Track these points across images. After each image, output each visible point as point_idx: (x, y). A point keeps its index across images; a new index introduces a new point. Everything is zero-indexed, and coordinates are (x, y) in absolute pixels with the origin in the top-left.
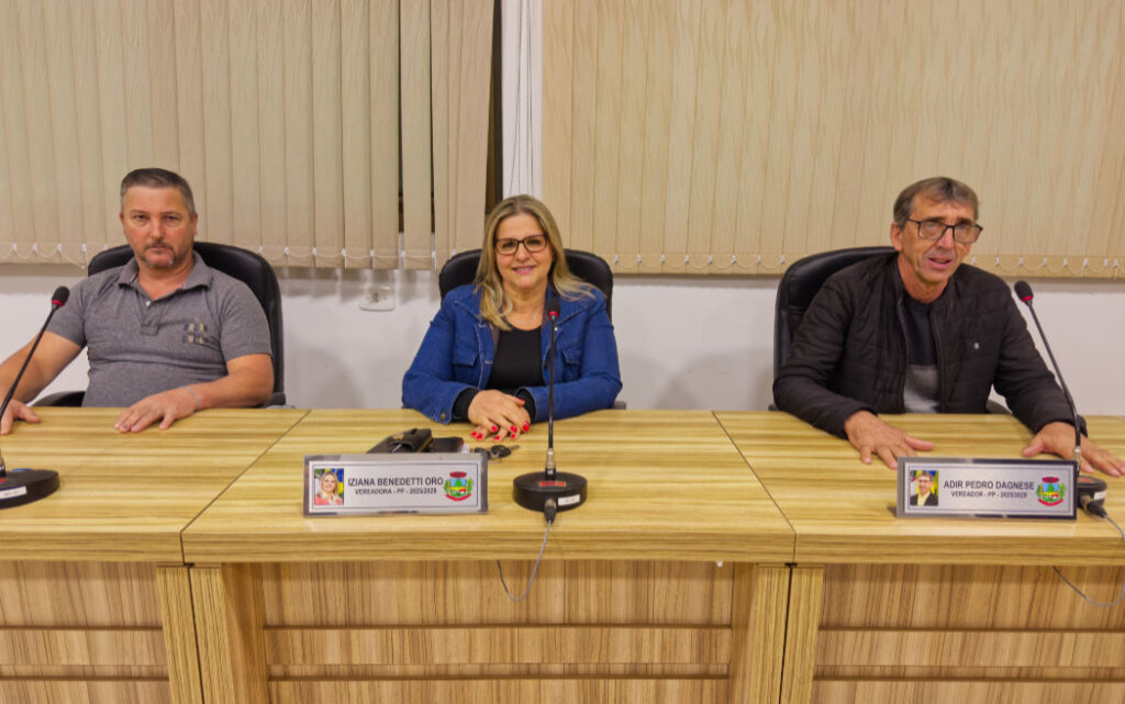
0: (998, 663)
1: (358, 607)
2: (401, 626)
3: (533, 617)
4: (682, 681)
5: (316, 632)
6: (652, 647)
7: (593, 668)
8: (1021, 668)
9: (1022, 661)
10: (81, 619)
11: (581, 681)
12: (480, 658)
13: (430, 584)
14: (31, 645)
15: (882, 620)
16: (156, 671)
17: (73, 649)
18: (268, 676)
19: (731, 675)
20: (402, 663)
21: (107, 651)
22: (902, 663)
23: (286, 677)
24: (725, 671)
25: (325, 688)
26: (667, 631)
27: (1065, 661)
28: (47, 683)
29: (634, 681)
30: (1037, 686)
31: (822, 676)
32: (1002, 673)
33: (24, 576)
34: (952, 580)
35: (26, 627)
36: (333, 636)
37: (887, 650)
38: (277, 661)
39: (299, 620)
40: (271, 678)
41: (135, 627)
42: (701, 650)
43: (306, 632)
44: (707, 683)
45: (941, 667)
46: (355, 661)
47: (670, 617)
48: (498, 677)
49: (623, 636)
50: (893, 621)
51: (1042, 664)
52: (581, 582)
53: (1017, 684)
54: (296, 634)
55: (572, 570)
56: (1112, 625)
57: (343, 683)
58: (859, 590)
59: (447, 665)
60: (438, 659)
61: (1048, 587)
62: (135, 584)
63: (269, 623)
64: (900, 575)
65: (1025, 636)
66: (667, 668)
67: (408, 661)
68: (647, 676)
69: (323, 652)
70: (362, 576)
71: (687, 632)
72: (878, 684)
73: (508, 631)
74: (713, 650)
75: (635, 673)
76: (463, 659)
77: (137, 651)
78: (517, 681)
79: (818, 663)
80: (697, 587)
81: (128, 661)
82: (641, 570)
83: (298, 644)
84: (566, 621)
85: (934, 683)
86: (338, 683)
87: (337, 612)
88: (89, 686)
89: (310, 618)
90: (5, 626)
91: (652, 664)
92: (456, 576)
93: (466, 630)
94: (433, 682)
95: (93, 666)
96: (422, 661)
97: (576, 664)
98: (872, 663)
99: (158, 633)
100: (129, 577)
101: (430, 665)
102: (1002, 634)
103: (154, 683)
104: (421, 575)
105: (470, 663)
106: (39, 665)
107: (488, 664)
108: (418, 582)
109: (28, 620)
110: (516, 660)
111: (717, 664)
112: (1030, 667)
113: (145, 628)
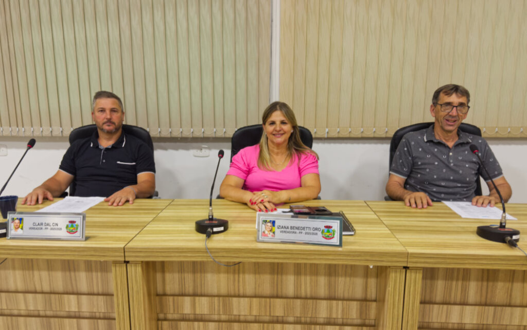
0: (513, 324)
1: (199, 287)
2: (219, 296)
3: (280, 294)
4: (352, 327)
5: (180, 298)
6: (337, 310)
7: (308, 320)
9: (525, 323)
10: (75, 290)
11: (303, 325)
12: (255, 313)
13: (231, 276)
14: (53, 301)
15: (452, 300)
16: (107, 315)
17: (71, 304)
18: (158, 317)
19: (376, 324)
20: (219, 314)
21: (86, 305)
22: (463, 322)
23: (165, 319)
24: (373, 323)
25: (183, 325)
26: (345, 302)
28: (60, 319)
29: (329, 326)
33: (52, 270)
34: (488, 280)
35: (51, 293)
36: (187, 300)
38: (162, 311)
39: (172, 292)
40: (158, 320)
41: (98, 294)
42: (362, 312)
43: (176, 298)
44: (365, 328)
45: (483, 324)
46: (198, 312)
47: (346, 296)
48: (264, 322)
49: (324, 304)
50: (458, 300)
52: (303, 278)
54: (171, 298)
55: (299, 270)
57: (191, 323)
58: (440, 284)
59: (239, 315)
60: (235, 312)
62: (99, 274)
63: (158, 293)
64: (461, 276)
66: (345, 321)
67: (221, 313)
68: (335, 324)
69: (182, 308)
70: (201, 272)
71: (355, 303)
73: (268, 300)
74: (368, 313)
75: (329, 323)
76: (247, 313)
77: (100, 305)
78: (272, 325)
79: (420, 320)
80: (359, 282)
81: (95, 310)
82: (332, 271)
83: (171, 304)
84: (296, 296)
86: (189, 323)
87: (190, 289)
88: (77, 321)
89: (177, 291)
90: (42, 293)
91: (337, 318)
92: (244, 273)
93: (249, 299)
94: (232, 324)
95: (79, 312)
96: (228, 314)
97: (301, 317)
98: (448, 321)
99: (108, 297)
100: (97, 271)
101: (232, 315)
102: (515, 309)
103: (106, 321)
104: (228, 272)
105: (250, 315)
106: (56, 311)
107: (259, 316)
108: (226, 275)
109: (52, 290)
110: (272, 315)
111: (369, 320)
113: (103, 295)
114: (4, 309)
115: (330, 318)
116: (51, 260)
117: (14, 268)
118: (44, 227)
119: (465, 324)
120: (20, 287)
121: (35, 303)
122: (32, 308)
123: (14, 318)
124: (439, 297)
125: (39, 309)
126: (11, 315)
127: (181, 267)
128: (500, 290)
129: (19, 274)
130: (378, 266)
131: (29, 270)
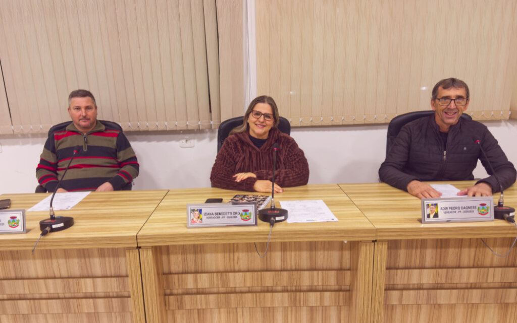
0: (462, 282)
1: (200, 265)
2: (217, 272)
3: (269, 268)
4: (331, 293)
5: (184, 275)
6: (318, 279)
7: (294, 288)
8: (472, 283)
9: (472, 280)
10: (90, 274)
11: (289, 293)
12: (248, 284)
13: (227, 255)
14: (71, 284)
15: (413, 265)
16: (119, 294)
17: (88, 286)
19: (351, 290)
20: (218, 287)
21: (101, 286)
22: (421, 283)
23: (171, 294)
24: (348, 288)
25: (187, 298)
26: (324, 272)
27: (490, 280)
28: (77, 300)
30: (479, 291)
31: (389, 288)
32: (464, 286)
33: (69, 258)
34: (441, 248)
35: (69, 278)
36: (190, 277)
37: (415, 277)
38: (168, 288)
39: (177, 271)
40: (165, 295)
41: (111, 277)
42: (339, 280)
43: (180, 275)
44: (341, 293)
45: (438, 284)
46: (199, 287)
47: (325, 267)
48: (256, 292)
49: (307, 274)
50: (417, 265)
51: (480, 282)
52: (288, 253)
53: (470, 290)
54: (176, 276)
55: (284, 247)
56: (510, 265)
57: (194, 296)
58: (402, 253)
59: (235, 287)
60: (232, 285)
61: (482, 249)
62: (111, 259)
63: (165, 272)
64: (419, 246)
65: (473, 270)
66: (324, 287)
67: (220, 286)
68: (316, 291)
69: (186, 284)
70: (201, 252)
71: (333, 272)
72: (412, 292)
73: (259, 273)
74: (343, 280)
75: (312, 290)
77: (113, 286)
78: (264, 294)
79: (387, 283)
80: (335, 254)
81: (109, 290)
82: (313, 246)
83: (176, 281)
84: (283, 269)
85: (435, 291)
86: (192, 296)
87: (192, 267)
88: (93, 301)
89: (181, 270)
90: (61, 278)
91: (318, 286)
92: (238, 251)
93: (243, 273)
94: (230, 295)
95: (95, 292)
96: (226, 286)
97: (287, 286)
98: (409, 283)
99: (120, 279)
100: (109, 256)
101: (229, 287)
102: (463, 270)
103: (119, 299)
104: (224, 251)
105: (245, 287)
106: (74, 293)
107: (252, 287)
108: (223, 254)
109: (70, 275)
110: (263, 285)
111: (345, 285)
112: (476, 283)
113: (115, 276)
114: (27, 294)
115: (312, 286)
116: (67, 250)
117: (34, 258)
119: (423, 284)
120: (41, 273)
121: (54, 287)
122: (52, 291)
123: (36, 301)
124: (402, 263)
125: (59, 292)
126: (34, 299)
127: (184, 250)
128: (451, 255)
129: (39, 262)
130: (351, 241)
131: (48, 258)
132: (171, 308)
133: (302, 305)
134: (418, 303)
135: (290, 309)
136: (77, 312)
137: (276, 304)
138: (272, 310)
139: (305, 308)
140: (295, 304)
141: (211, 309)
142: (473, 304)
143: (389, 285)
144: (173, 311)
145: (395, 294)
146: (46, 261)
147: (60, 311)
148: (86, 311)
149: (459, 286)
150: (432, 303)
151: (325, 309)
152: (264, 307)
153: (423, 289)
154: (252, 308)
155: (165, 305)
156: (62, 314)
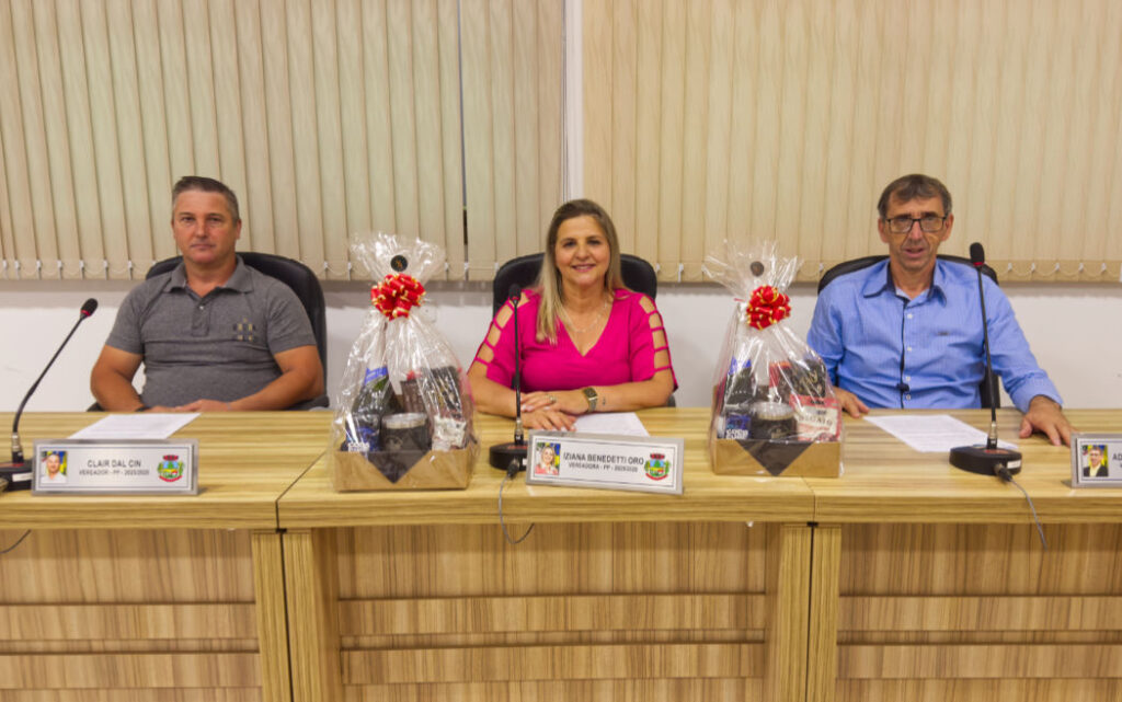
0: (1012, 627)
1: (425, 580)
2: (464, 596)
3: (584, 588)
4: (721, 646)
5: (386, 603)
6: (693, 612)
7: (639, 635)
8: (1035, 631)
9: (1035, 624)
10: (169, 596)
11: (628, 647)
12: (536, 625)
13: (489, 556)
14: (122, 619)
15: (905, 589)
16: (235, 644)
17: (161, 623)
18: (342, 645)
19: (765, 640)
20: (466, 633)
21: (192, 625)
22: (924, 629)
23: (357, 648)
24: (761, 637)
25: (393, 656)
26: (707, 597)
27: (1074, 624)
28: (135, 656)
29: (678, 646)
30: (1050, 649)
31: (851, 640)
32: (1018, 637)
33: (119, 556)
34: (967, 549)
35: (117, 603)
36: (401, 608)
37: (909, 615)
38: (349, 631)
39: (370, 592)
40: (342, 649)
41: (217, 602)
42: (740, 615)
43: (378, 603)
44: (745, 647)
45: (961, 632)
46: (422, 630)
47: (709, 586)
48: (554, 644)
49: (667, 603)
50: (915, 589)
51: (1053, 628)
52: (628, 554)
53: (1031, 647)
54: (368, 604)
55: (620, 537)
56: (1117, 590)
57: (409, 651)
58: (881, 560)
59: (505, 633)
60: (498, 627)
61: (1054, 555)
62: (220, 561)
63: (342, 596)
64: (918, 543)
65: (1036, 601)
66: (708, 634)
67: (470, 629)
68: (689, 641)
69: (391, 623)
70: (428, 551)
71: (726, 598)
72: (903, 648)
73: (562, 599)
74: (750, 617)
75: (680, 638)
77: (222, 623)
78: (571, 648)
80: (733, 558)
81: (211, 634)
82: (682, 538)
83: (369, 615)
84: (615, 590)
85: (955, 647)
86: (405, 652)
87: (405, 584)
88: (173, 659)
89: (380, 589)
90: (98, 603)
91: (694, 630)
92: (514, 548)
93: (524, 599)
94: (492, 650)
95: (177, 640)
96: (483, 630)
97: (624, 630)
98: (897, 629)
99: (238, 607)
100: (213, 554)
101: (490, 633)
102: (1014, 599)
103: (233, 656)
104: (482, 548)
105: (528, 631)
106: (127, 640)
107: (543, 632)
108: (479, 555)
109: (119, 596)
110: (570, 628)
111: (754, 629)
112: (1044, 631)
113: (228, 602)
114: (15, 641)
115: (679, 630)
117: (37, 555)
118: (110, 469)
119: (928, 632)
120: (51, 593)
122: (75, 634)
123: (36, 658)
124: (880, 583)
125: (91, 637)
126: (31, 653)
127: (389, 538)
128: (989, 566)
129: (47, 566)
131: (69, 556)
132: (354, 681)
133: (657, 674)
134: (917, 676)
135: (629, 684)
136: (132, 685)
137: (599, 673)
138: (589, 684)
139: (663, 682)
140: (641, 673)
141: (448, 683)
142: (1038, 679)
143: (853, 631)
144: (360, 686)
145: (865, 654)
146: (65, 561)
147: (93, 684)
148: (155, 685)
149: (1007, 637)
150: (948, 675)
151: (709, 683)
152: (571, 680)
153: (928, 643)
154: (544, 681)
155: (342, 672)
156: (97, 689)
